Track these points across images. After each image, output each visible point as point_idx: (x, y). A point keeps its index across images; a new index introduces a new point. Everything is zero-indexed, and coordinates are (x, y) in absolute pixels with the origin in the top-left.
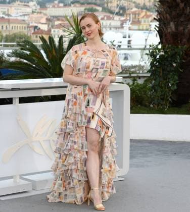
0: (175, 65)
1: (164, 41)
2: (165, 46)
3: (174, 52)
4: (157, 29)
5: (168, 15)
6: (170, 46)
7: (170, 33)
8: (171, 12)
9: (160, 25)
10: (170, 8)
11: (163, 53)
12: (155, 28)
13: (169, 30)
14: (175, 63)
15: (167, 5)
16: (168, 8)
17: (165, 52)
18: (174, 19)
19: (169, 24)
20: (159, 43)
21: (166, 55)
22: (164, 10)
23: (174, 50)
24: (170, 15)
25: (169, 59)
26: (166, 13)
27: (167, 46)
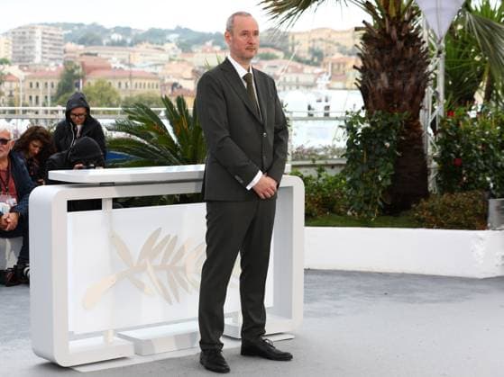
0: (388, 144)
1: (370, 105)
2: (372, 113)
3: (386, 122)
4: (360, 85)
5: (377, 62)
6: (380, 112)
7: (380, 90)
8: (382, 56)
9: (363, 77)
10: (380, 49)
11: (368, 125)
12: (356, 84)
13: (379, 86)
14: (389, 141)
15: (375, 44)
16: (377, 50)
17: (373, 124)
18: (388, 67)
19: (378, 75)
20: (363, 108)
21: (374, 129)
22: (371, 54)
23: (387, 120)
24: (379, 60)
25: (379, 135)
26: (374, 58)
27: (375, 112)
